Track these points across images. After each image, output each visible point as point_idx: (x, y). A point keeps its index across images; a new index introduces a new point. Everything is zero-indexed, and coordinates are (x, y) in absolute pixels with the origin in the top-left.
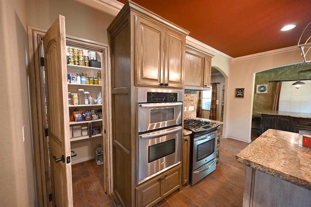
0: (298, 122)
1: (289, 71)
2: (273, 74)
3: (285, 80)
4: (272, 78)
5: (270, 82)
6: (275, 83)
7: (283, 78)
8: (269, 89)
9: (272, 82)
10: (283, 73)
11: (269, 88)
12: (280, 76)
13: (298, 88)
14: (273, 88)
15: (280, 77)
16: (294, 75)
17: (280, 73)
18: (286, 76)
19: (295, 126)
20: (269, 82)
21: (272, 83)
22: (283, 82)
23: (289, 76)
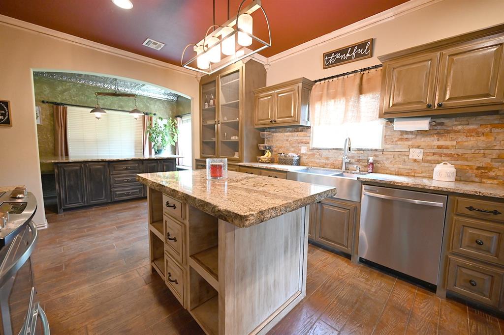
0: (114, 167)
1: (74, 89)
2: (47, 89)
3: (71, 104)
4: (45, 95)
5: (43, 102)
6: (55, 106)
7: (67, 100)
8: (44, 117)
9: (47, 102)
10: (65, 91)
11: (42, 115)
12: (60, 94)
13: (98, 118)
14: (52, 115)
15: (60, 96)
16: (83, 97)
17: (59, 89)
18: (70, 96)
19: (111, 173)
20: (41, 104)
21: (47, 104)
22: (69, 108)
23: (76, 99)
